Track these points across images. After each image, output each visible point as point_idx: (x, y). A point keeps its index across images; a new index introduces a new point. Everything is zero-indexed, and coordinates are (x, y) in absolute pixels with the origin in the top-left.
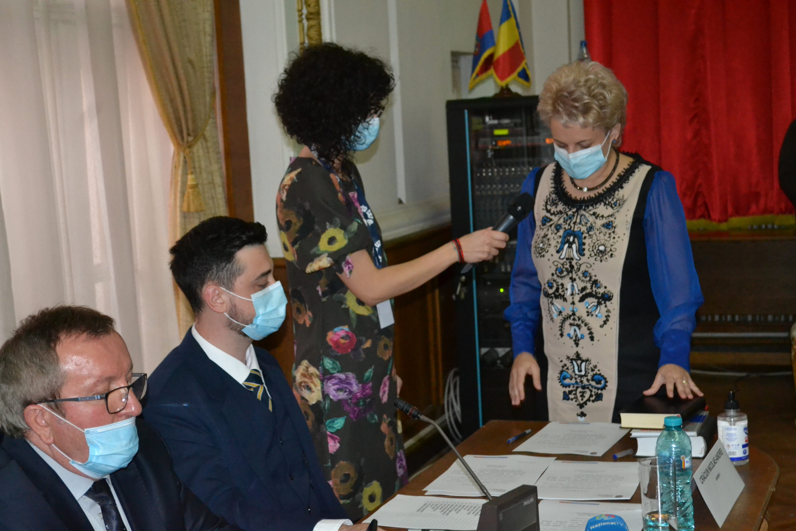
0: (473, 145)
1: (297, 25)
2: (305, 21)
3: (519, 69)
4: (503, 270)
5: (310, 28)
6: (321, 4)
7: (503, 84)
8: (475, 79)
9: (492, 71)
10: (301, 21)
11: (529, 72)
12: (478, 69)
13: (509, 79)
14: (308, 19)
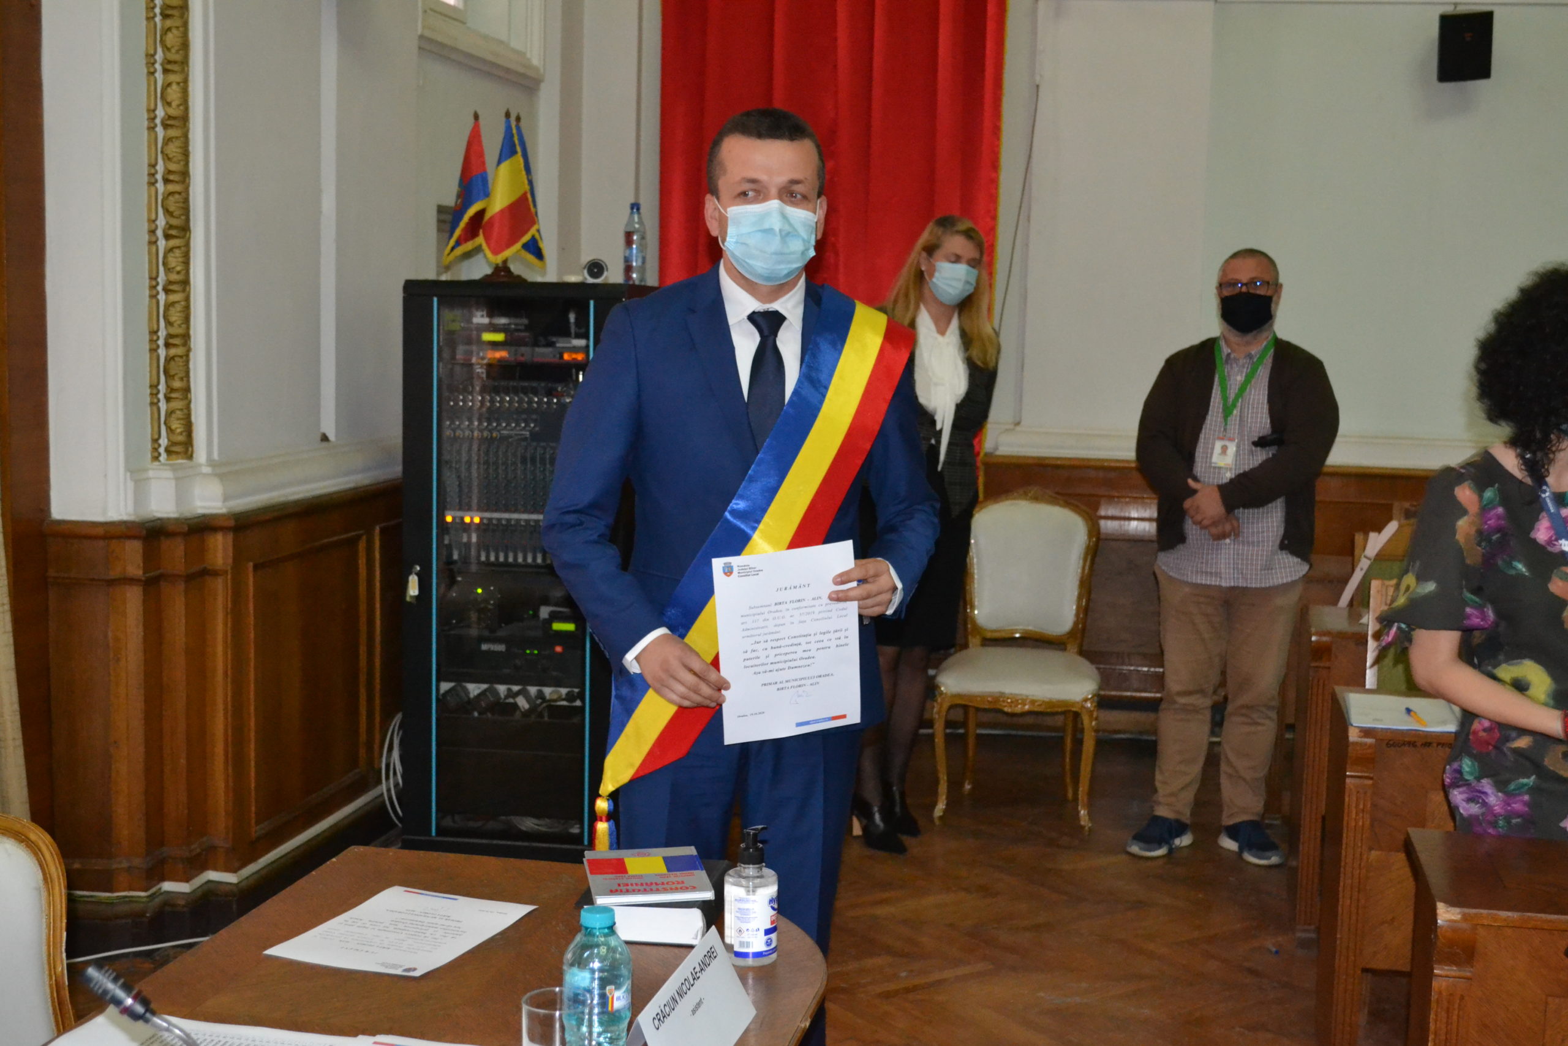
0: (446, 355)
1: (146, 132)
2: (159, 130)
3: (526, 238)
4: (483, 558)
5: (167, 141)
6: (190, 104)
7: (499, 259)
8: (453, 249)
9: (480, 240)
10: (152, 129)
11: (541, 245)
12: (458, 233)
13: (507, 253)
14: (166, 126)
